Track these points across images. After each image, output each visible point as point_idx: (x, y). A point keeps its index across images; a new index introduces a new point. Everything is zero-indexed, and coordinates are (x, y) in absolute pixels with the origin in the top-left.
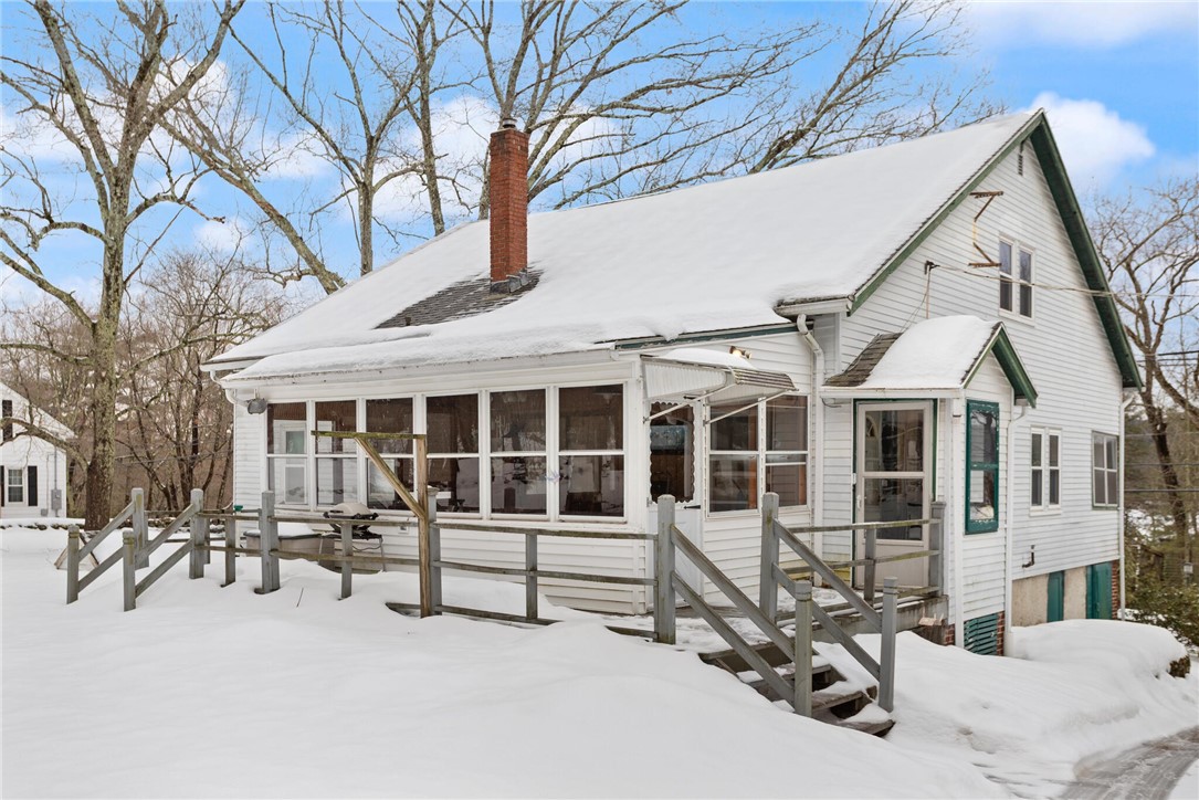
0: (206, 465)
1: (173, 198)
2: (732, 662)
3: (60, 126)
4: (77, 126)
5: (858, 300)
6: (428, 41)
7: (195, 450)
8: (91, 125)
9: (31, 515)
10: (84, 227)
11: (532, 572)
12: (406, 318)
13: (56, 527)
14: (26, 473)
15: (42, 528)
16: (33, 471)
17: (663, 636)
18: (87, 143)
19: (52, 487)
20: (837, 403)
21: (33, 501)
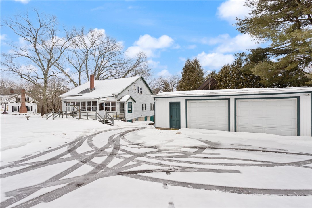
0: (57, 106)
1: (54, 76)
2: (101, 121)
3: (38, 65)
4: (41, 66)
5: (119, 94)
6: (87, 56)
7: (55, 104)
8: (43, 66)
9: (32, 113)
10: (42, 78)
11: (88, 116)
12: (81, 93)
13: (36, 114)
14: (31, 107)
15: (34, 114)
16: (32, 107)
17: (96, 120)
18: (42, 67)
19: (35, 109)
20: (118, 102)
21: (32, 111)
